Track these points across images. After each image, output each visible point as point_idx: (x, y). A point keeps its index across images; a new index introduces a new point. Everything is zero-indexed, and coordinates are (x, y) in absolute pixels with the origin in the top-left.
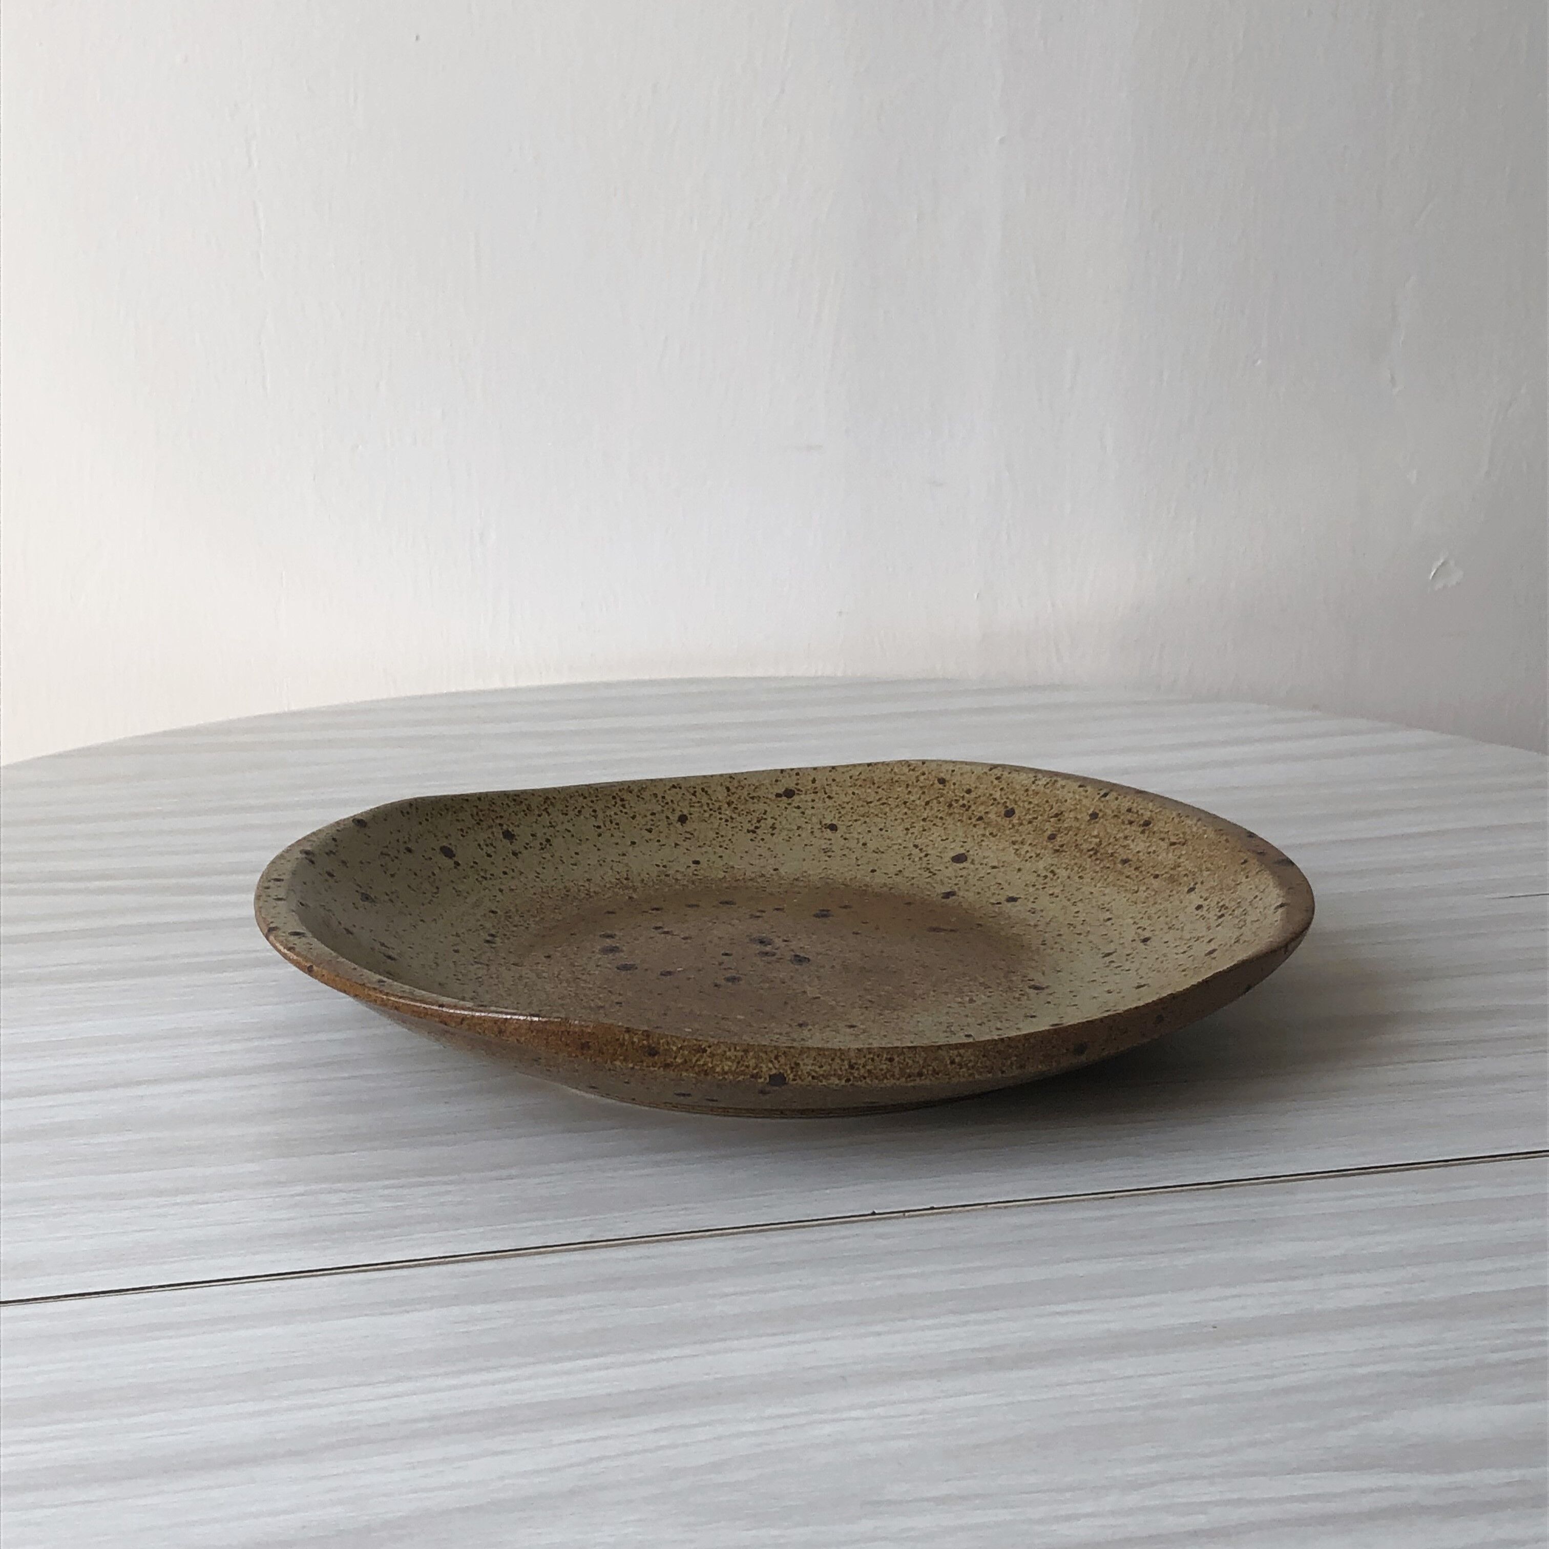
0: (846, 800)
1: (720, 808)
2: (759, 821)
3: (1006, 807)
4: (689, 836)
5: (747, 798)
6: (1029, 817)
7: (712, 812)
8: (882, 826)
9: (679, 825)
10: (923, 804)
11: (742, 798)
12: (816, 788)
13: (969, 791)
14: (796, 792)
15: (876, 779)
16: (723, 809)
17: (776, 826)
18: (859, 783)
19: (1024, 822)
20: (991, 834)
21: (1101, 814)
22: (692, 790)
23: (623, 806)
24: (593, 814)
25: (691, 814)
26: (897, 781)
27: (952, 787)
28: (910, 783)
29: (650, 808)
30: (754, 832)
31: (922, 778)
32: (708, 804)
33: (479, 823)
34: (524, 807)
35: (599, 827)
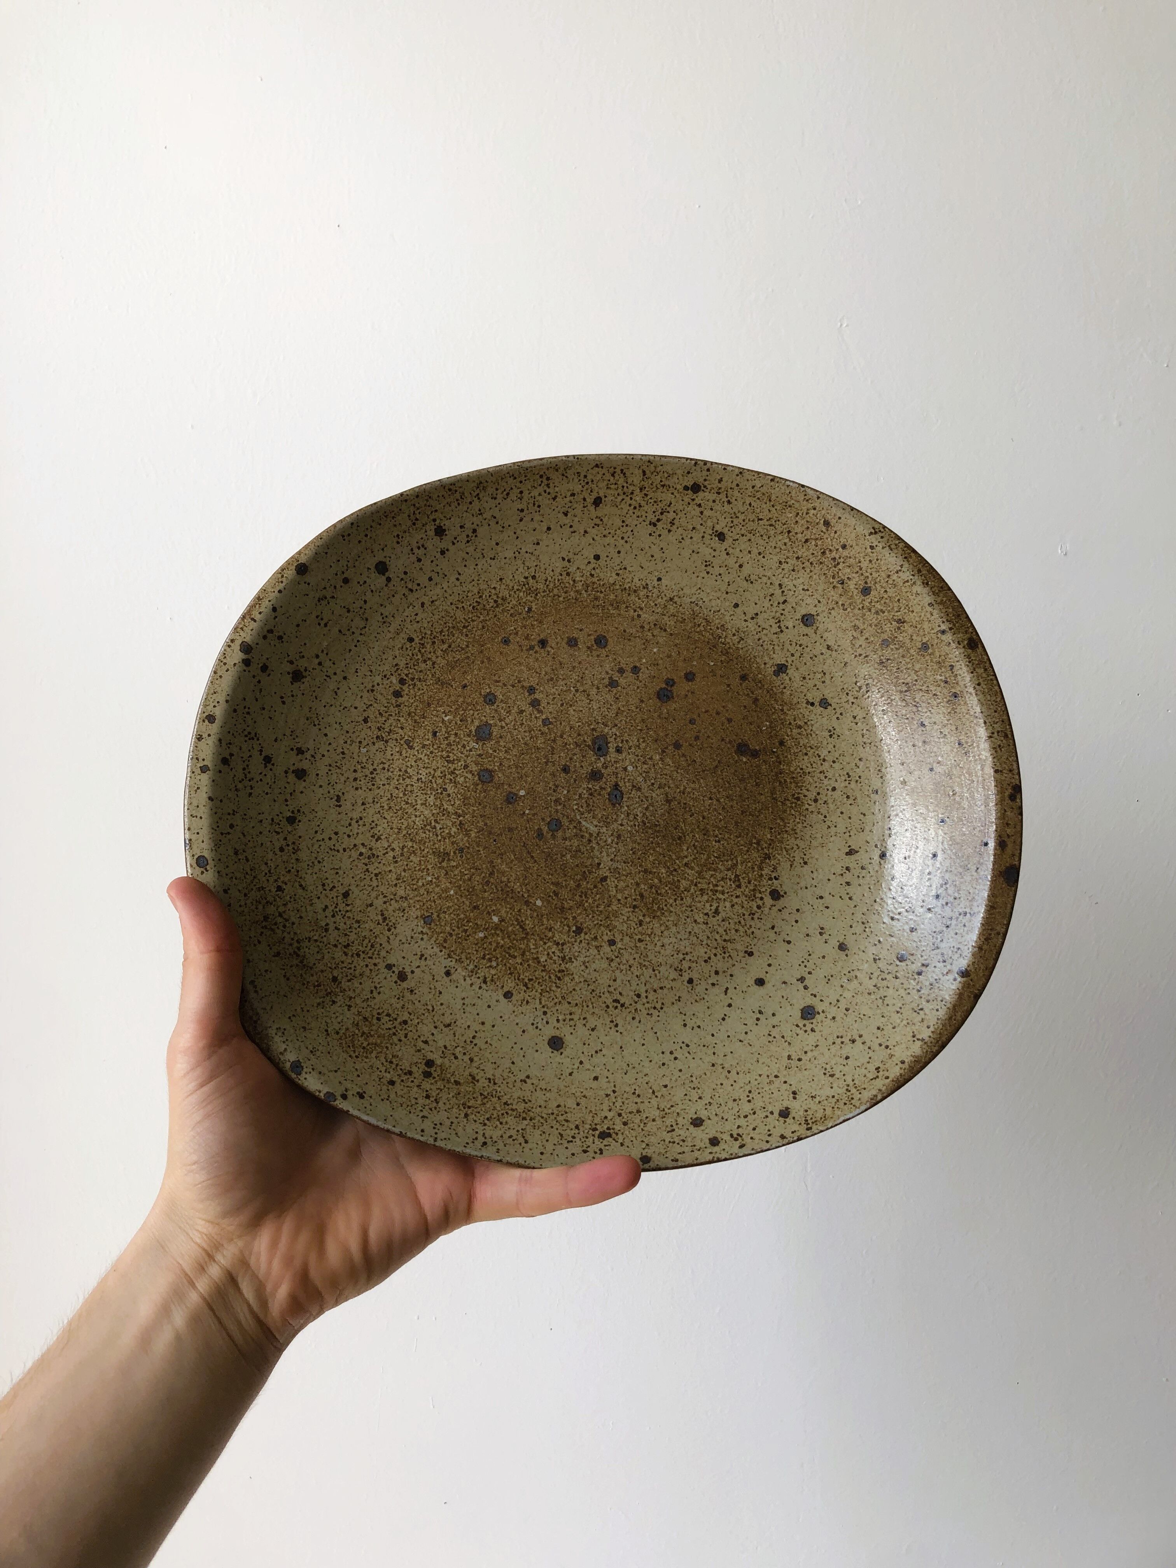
0: (742, 510)
1: (632, 493)
2: (662, 513)
3: (866, 583)
4: (598, 521)
5: (659, 486)
6: (878, 606)
7: (624, 497)
8: (762, 549)
9: (592, 508)
10: (804, 540)
11: (654, 485)
12: (720, 488)
13: (844, 547)
14: (702, 488)
15: (773, 498)
16: (635, 494)
17: (675, 521)
18: (759, 495)
19: (873, 610)
20: (843, 605)
21: (930, 651)
22: (612, 470)
23: (548, 487)
24: (519, 496)
25: (605, 497)
26: (790, 506)
27: (832, 535)
28: (801, 513)
29: (571, 488)
30: (655, 525)
32: (623, 487)
33: (414, 524)
34: (458, 495)
35: (522, 511)
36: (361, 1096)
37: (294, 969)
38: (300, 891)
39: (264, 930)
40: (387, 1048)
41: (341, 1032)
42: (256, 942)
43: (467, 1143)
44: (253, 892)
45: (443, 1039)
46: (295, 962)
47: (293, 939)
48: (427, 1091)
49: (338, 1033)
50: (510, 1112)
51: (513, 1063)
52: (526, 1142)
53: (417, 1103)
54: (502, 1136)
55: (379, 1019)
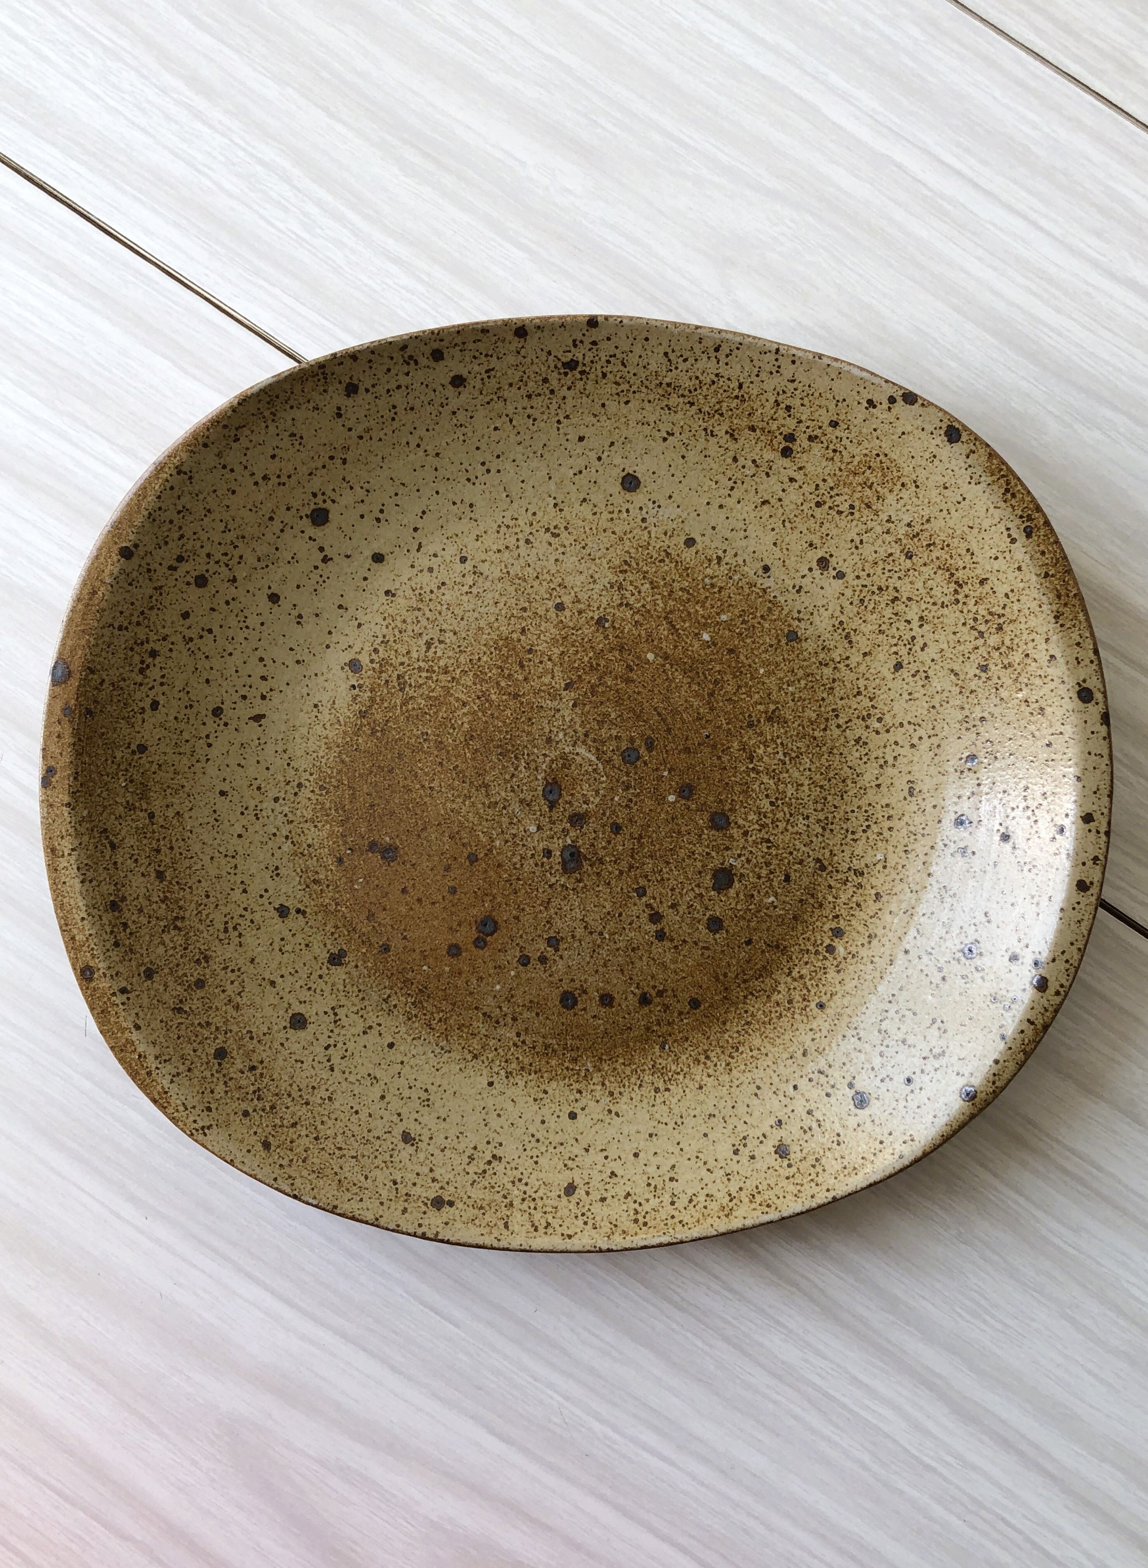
0: (377, 1172)
1: (523, 1200)
2: (484, 1172)
3: (220, 1064)
4: (570, 1163)
5: (487, 1208)
6: (206, 1034)
7: (534, 1196)
8: (354, 1118)
9: (577, 1181)
10: (298, 1126)
11: (493, 1210)
12: (406, 1201)
13: (246, 1114)
14: (429, 1203)
15: (335, 1185)
16: (520, 1198)
17: (468, 1160)
18: (355, 1189)
19: (213, 1028)
20: (252, 1038)
21: (143, 969)
22: (550, 1230)
23: (636, 1212)
24: (675, 1199)
25: (559, 1196)
26: (313, 1172)
27: (259, 1131)
28: (300, 1162)
29: (605, 1208)
30: (494, 1156)
31: (285, 1162)
32: (535, 1209)
33: (817, 1160)
34: (758, 1199)
35: (671, 1179)
36: (871, 403)
37: (961, 564)
38: (956, 668)
39: (1001, 612)
40: (840, 470)
41: (899, 486)
42: (1010, 595)
43: (738, 349)
44: (1018, 661)
45: (771, 486)
46: (960, 575)
47: (964, 603)
48: (789, 416)
49: (903, 485)
50: (686, 393)
51: (683, 457)
52: (666, 354)
53: (802, 399)
54: (696, 360)
55: (852, 507)
